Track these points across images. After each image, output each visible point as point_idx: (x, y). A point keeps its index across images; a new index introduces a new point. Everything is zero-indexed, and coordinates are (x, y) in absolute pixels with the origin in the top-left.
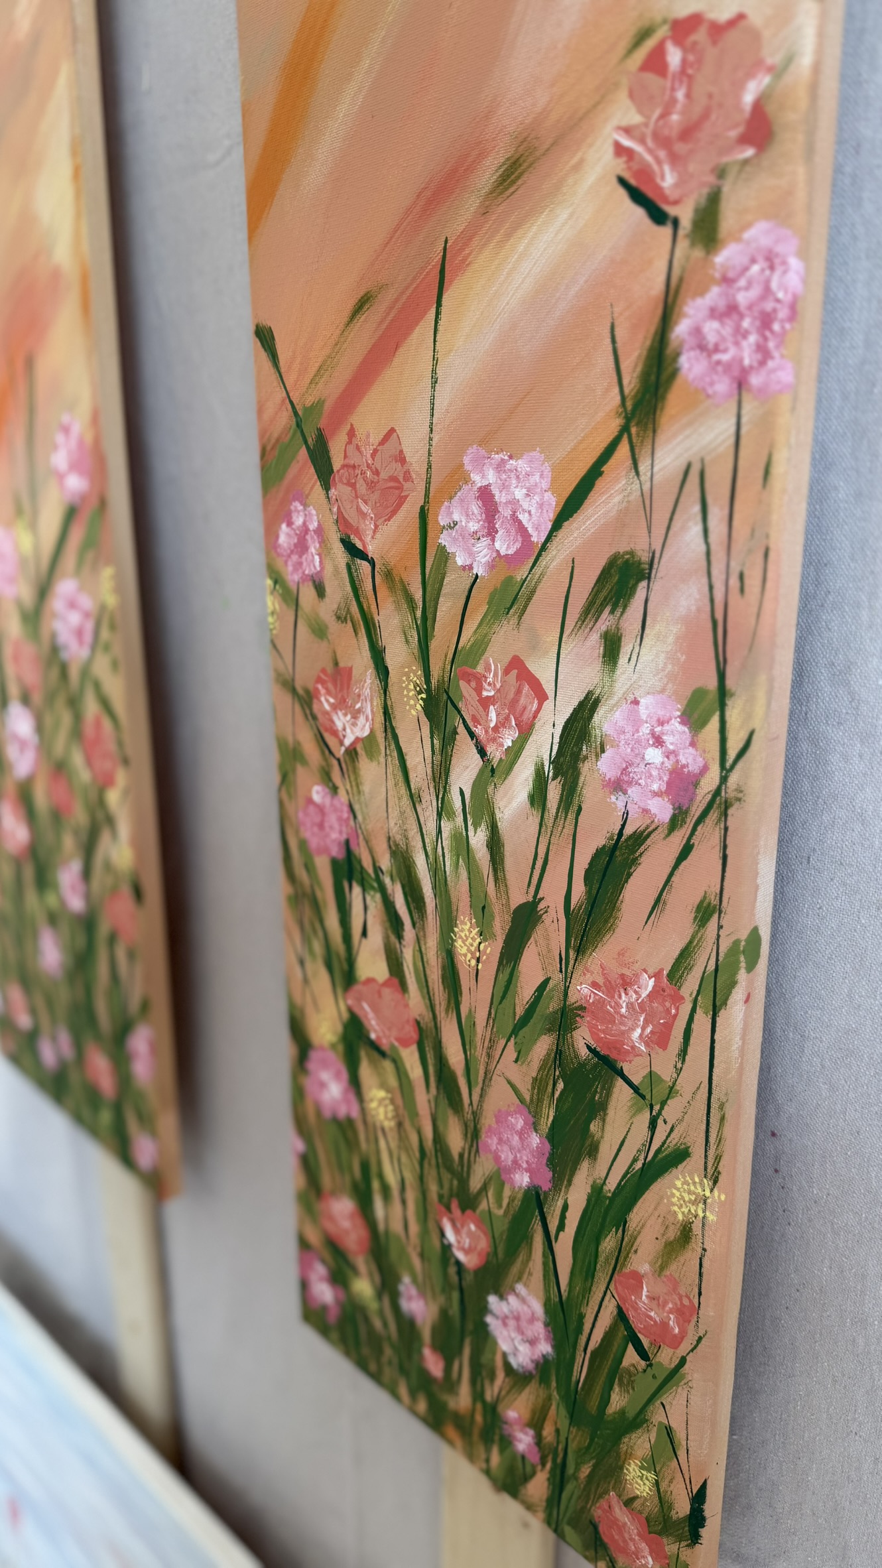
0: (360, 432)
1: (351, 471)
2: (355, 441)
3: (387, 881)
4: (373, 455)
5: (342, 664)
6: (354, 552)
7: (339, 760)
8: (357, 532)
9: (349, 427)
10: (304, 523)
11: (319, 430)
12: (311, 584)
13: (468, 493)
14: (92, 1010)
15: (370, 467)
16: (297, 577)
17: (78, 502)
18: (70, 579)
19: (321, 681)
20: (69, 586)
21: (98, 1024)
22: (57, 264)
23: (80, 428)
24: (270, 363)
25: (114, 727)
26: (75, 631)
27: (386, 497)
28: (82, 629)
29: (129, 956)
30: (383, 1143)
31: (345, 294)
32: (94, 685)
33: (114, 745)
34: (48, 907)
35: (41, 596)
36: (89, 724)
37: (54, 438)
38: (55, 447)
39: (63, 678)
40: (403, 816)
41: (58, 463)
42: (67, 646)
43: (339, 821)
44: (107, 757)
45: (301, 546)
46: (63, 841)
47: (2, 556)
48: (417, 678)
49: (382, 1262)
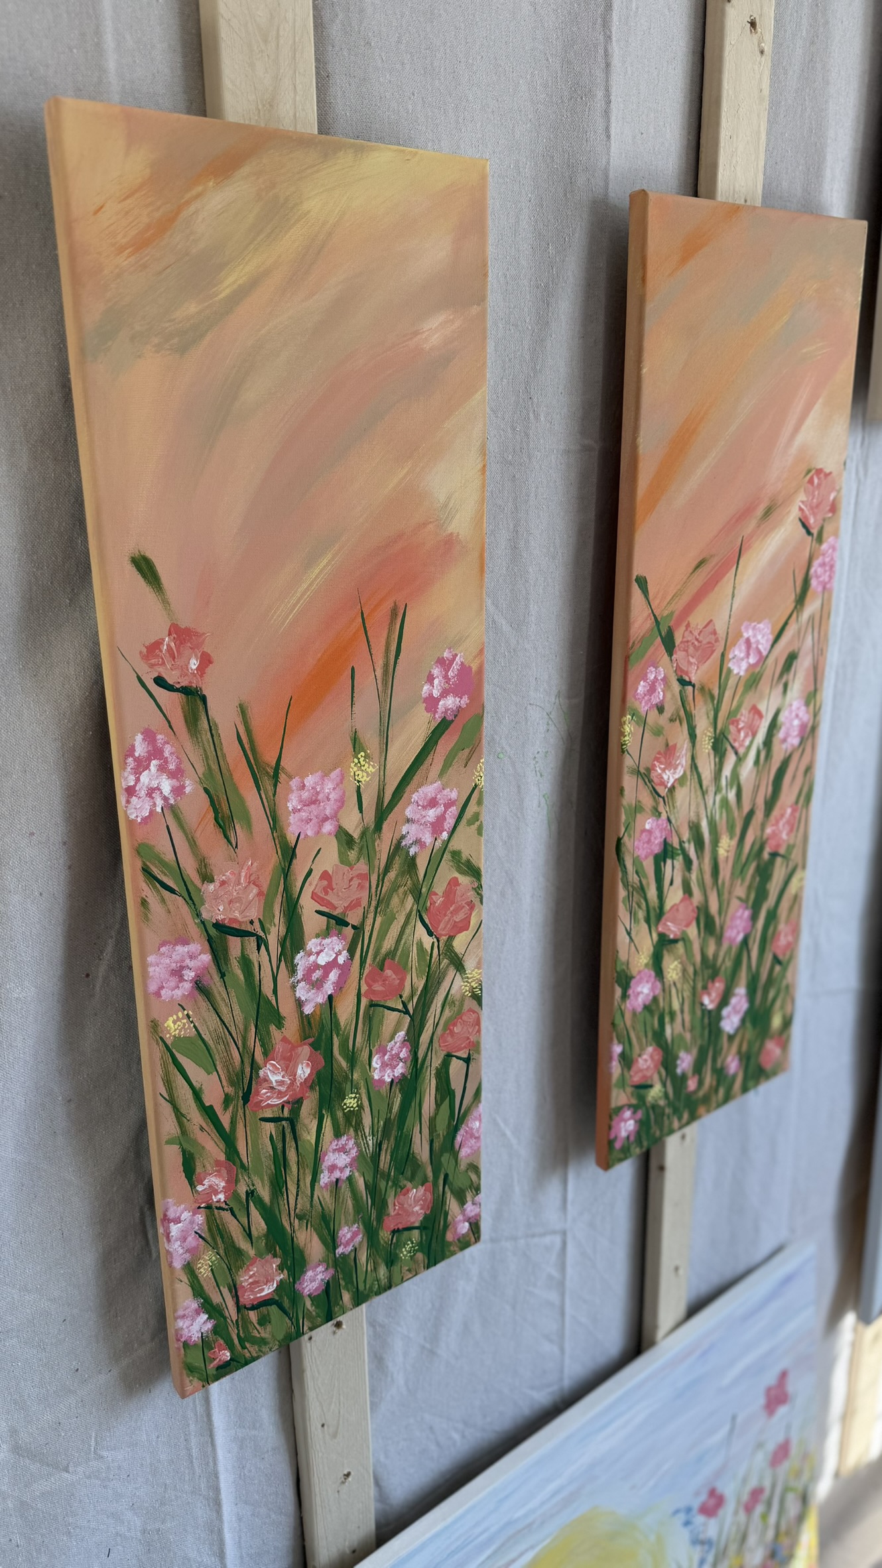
0: (692, 625)
1: (686, 644)
2: (689, 629)
3: (686, 845)
4: (699, 634)
5: (671, 744)
6: (683, 682)
8: (687, 673)
9: (687, 622)
10: (655, 677)
11: (669, 627)
12: (655, 709)
13: (742, 642)
14: (412, 1152)
15: (697, 640)
16: (646, 708)
17: (450, 718)
18: (432, 783)
19: (657, 759)
20: (429, 790)
21: (418, 1157)
22: (451, 534)
23: (462, 659)
24: (643, 596)
25: (475, 880)
26: (432, 824)
27: (705, 652)
28: (441, 819)
29: (467, 1061)
30: (674, 991)
31: (693, 557)
32: (452, 857)
33: (471, 895)
34: (344, 1114)
35: (382, 813)
36: (441, 894)
37: (430, 672)
38: (430, 679)
39: (409, 872)
40: (698, 805)
41: (434, 691)
42: (418, 842)
43: (661, 831)
44: (462, 909)
45: (652, 690)
46: (384, 1025)
47: (313, 801)
48: (710, 733)
49: (668, 1061)
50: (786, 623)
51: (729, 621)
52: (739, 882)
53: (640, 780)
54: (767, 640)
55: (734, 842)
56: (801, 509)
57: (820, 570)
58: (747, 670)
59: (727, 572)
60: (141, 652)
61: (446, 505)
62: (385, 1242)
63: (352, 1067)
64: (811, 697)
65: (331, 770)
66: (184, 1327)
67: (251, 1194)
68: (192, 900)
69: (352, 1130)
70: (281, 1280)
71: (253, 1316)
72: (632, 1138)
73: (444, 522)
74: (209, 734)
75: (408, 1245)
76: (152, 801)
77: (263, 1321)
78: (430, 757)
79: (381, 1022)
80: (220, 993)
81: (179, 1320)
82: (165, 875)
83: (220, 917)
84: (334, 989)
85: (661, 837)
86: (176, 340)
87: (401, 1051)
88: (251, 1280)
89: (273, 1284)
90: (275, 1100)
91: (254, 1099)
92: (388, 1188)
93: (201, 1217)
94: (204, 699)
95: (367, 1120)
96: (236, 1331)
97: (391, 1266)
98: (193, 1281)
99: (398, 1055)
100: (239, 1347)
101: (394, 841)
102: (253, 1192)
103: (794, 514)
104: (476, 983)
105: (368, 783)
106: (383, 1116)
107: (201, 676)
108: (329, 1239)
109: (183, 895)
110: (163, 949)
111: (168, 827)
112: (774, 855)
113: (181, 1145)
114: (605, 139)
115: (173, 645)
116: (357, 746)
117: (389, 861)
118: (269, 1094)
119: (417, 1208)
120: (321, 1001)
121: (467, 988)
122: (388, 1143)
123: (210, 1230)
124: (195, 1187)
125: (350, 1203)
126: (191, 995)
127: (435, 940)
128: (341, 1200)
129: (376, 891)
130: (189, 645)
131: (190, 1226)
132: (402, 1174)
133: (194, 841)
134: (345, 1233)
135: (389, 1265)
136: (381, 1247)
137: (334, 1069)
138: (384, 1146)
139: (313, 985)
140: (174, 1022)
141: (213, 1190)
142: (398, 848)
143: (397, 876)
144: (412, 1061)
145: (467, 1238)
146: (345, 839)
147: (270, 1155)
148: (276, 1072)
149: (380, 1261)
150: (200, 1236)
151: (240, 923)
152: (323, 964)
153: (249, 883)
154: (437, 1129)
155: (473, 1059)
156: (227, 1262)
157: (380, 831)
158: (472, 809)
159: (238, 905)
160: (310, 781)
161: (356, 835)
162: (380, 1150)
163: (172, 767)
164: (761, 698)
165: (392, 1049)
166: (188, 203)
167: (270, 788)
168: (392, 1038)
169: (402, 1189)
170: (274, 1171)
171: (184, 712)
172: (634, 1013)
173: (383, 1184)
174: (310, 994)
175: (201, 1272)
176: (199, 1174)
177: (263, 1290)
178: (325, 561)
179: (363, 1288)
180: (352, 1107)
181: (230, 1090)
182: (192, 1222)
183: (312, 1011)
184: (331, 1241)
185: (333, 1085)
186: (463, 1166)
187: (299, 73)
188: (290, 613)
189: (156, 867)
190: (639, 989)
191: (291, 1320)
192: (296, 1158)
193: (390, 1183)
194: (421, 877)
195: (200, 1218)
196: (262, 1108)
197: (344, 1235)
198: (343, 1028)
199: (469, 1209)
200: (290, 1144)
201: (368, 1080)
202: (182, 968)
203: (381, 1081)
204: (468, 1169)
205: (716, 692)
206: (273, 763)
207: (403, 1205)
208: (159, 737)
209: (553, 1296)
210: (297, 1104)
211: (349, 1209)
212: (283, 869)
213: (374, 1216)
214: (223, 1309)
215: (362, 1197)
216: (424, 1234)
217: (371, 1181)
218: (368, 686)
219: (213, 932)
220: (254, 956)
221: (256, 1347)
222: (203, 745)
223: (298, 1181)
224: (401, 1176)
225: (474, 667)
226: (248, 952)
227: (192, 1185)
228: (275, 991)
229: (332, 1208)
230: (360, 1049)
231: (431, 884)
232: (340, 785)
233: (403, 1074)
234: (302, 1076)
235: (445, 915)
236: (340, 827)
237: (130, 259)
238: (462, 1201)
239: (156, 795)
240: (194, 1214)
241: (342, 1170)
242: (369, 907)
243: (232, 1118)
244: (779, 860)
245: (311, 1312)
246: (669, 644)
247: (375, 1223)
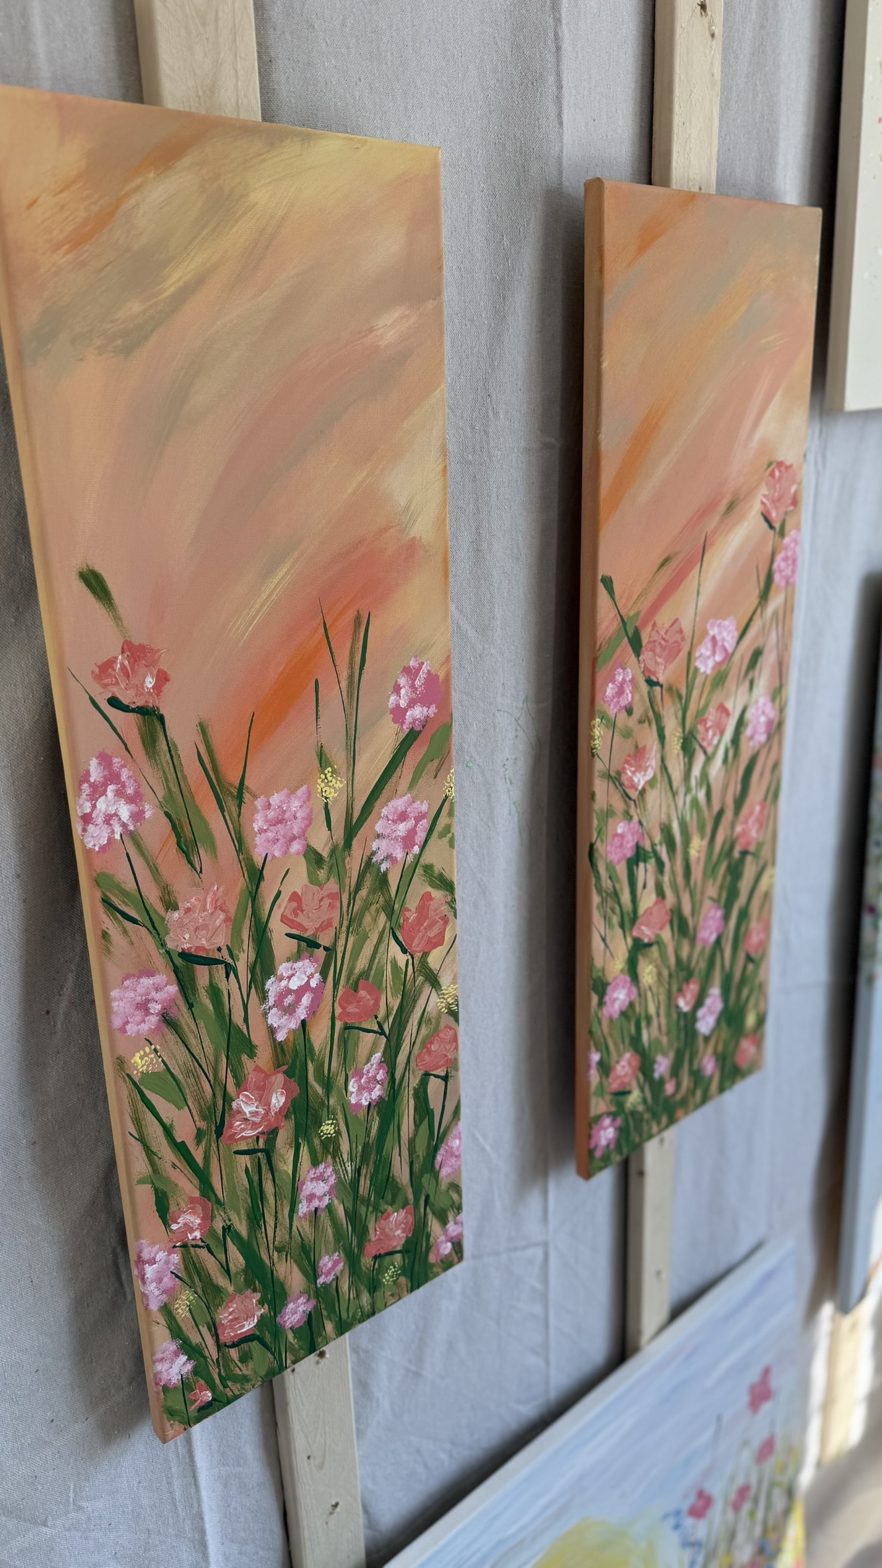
0: (659, 623)
1: (653, 644)
2: (656, 629)
3: (658, 848)
4: (666, 633)
5: (640, 746)
6: (651, 683)
7: (634, 801)
8: (654, 674)
9: (653, 622)
10: (623, 679)
11: (636, 627)
12: (624, 711)
13: (708, 640)
14: (391, 1175)
15: (664, 639)
16: (615, 711)
17: (418, 728)
18: (402, 796)
19: (627, 762)
20: (399, 804)
21: (398, 1180)
22: (414, 538)
23: (429, 668)
24: (609, 597)
25: (448, 893)
26: (403, 838)
27: (672, 651)
28: (412, 833)
29: (446, 1078)
30: (649, 995)
31: (656, 557)
32: (424, 871)
33: (445, 909)
34: (321, 1141)
35: (351, 830)
36: (414, 910)
37: (397, 681)
38: (397, 689)
39: (381, 889)
40: (668, 807)
41: (400, 701)
42: (389, 857)
43: (633, 834)
44: (435, 925)
45: (620, 692)
46: (360, 1047)
47: (280, 821)
48: (679, 734)
49: (645, 1066)
50: (750, 620)
51: (695, 620)
52: (711, 882)
53: (611, 784)
54: (733, 637)
55: (705, 842)
56: (763, 503)
57: (783, 565)
58: (713, 668)
59: (692, 569)
60: (93, 672)
61: (407, 508)
62: (367, 1269)
63: (328, 1095)
64: (777, 693)
65: (297, 788)
66: (163, 1371)
67: (227, 1229)
68: (156, 929)
69: (329, 1157)
70: (262, 1315)
71: (234, 1353)
72: (612, 1146)
73: (406, 526)
74: (168, 755)
75: (391, 1269)
76: (110, 828)
77: (245, 1358)
78: (398, 770)
79: (356, 1045)
80: (188, 1025)
81: (157, 1364)
82: (127, 905)
83: (186, 946)
84: (307, 1014)
85: (633, 841)
86: (119, 342)
87: (378, 1073)
88: (230, 1317)
89: (254, 1320)
90: (249, 1132)
91: (227, 1132)
92: (369, 1213)
93: (177, 1256)
94: (161, 719)
95: (345, 1146)
96: (217, 1371)
97: (374, 1292)
98: (171, 1323)
99: (374, 1078)
100: (221, 1387)
101: (365, 858)
102: (229, 1227)
103: (756, 508)
104: (452, 999)
105: (335, 799)
106: (361, 1140)
107: (158, 695)
108: (309, 1269)
109: (146, 925)
110: (127, 983)
111: (127, 854)
112: (744, 853)
113: (153, 1184)
114: (558, 126)
115: (126, 663)
116: (323, 761)
117: (360, 878)
118: (243, 1126)
119: (398, 1232)
120: (294, 1027)
121: (444, 1005)
122: (367, 1168)
123: (186, 1268)
124: (169, 1226)
125: (330, 1231)
126: (158, 1029)
127: (410, 957)
128: (320, 1229)
129: (348, 910)
130: (144, 662)
131: (165, 1266)
132: (383, 1198)
133: (156, 868)
134: (326, 1262)
135: (372, 1291)
136: (363, 1274)
137: (309, 1095)
138: (364, 1172)
139: (285, 1011)
140: (142, 1058)
141: (189, 1228)
142: (368, 864)
143: (368, 896)
144: (389, 1083)
145: (450, 1259)
146: (314, 858)
147: (246, 1188)
148: (249, 1103)
149: (362, 1288)
150: (177, 1276)
151: (207, 951)
152: (295, 988)
153: (215, 908)
154: (417, 1150)
155: (451, 1076)
156: (205, 1300)
157: (350, 849)
158: (443, 821)
159: (204, 932)
160: (275, 799)
161: (325, 854)
162: (359, 1175)
163: (130, 791)
164: (727, 696)
165: (368, 1071)
166: (128, 195)
167: (234, 809)
168: (368, 1060)
169: (383, 1213)
170: (251, 1204)
171: (140, 733)
172: (611, 1020)
173: (363, 1210)
174: (282, 1020)
175: (178, 1313)
176: (173, 1212)
177: (243, 1326)
178: (284, 570)
179: (346, 1316)
180: (329, 1134)
181: (202, 1125)
182: (167, 1262)
183: (285, 1037)
184: (311, 1271)
185: (309, 1112)
186: (444, 1186)
187: (240, 57)
188: (250, 624)
189: (117, 897)
190: (615, 995)
191: (274, 1355)
192: (273, 1190)
193: (370, 1209)
194: (393, 893)
195: (176, 1258)
196: (236, 1141)
197: (325, 1265)
198: (317, 1054)
199: (451, 1229)
200: (267, 1175)
201: (345, 1105)
202: (148, 1001)
203: (358, 1105)
204: (449, 1189)
205: (684, 692)
206: (237, 783)
207: (384, 1230)
208: (116, 760)
209: (538, 1309)
210: (272, 1134)
211: (329, 1238)
212: (251, 893)
213: (355, 1243)
214: (203, 1349)
215: (342, 1225)
216: (406, 1257)
217: (351, 1207)
218: (333, 699)
219: (179, 962)
220: (222, 985)
221: (238, 1385)
222: (163, 767)
223: (276, 1213)
224: (381, 1201)
225: (442, 674)
226: (216, 980)
227: (166, 1224)
228: (246, 1020)
229: (311, 1238)
230: (335, 1074)
231: (404, 900)
232: (307, 803)
233: (380, 1097)
234: (277, 1105)
235: (419, 931)
236: (308, 846)
237: (68, 256)
238: (444, 1222)
239: (114, 822)
240: (169, 1254)
241: (320, 1198)
242: (341, 927)
243: (205, 1153)
244: (749, 859)
245: (294, 1345)
246: (636, 645)
247: (356, 1250)
